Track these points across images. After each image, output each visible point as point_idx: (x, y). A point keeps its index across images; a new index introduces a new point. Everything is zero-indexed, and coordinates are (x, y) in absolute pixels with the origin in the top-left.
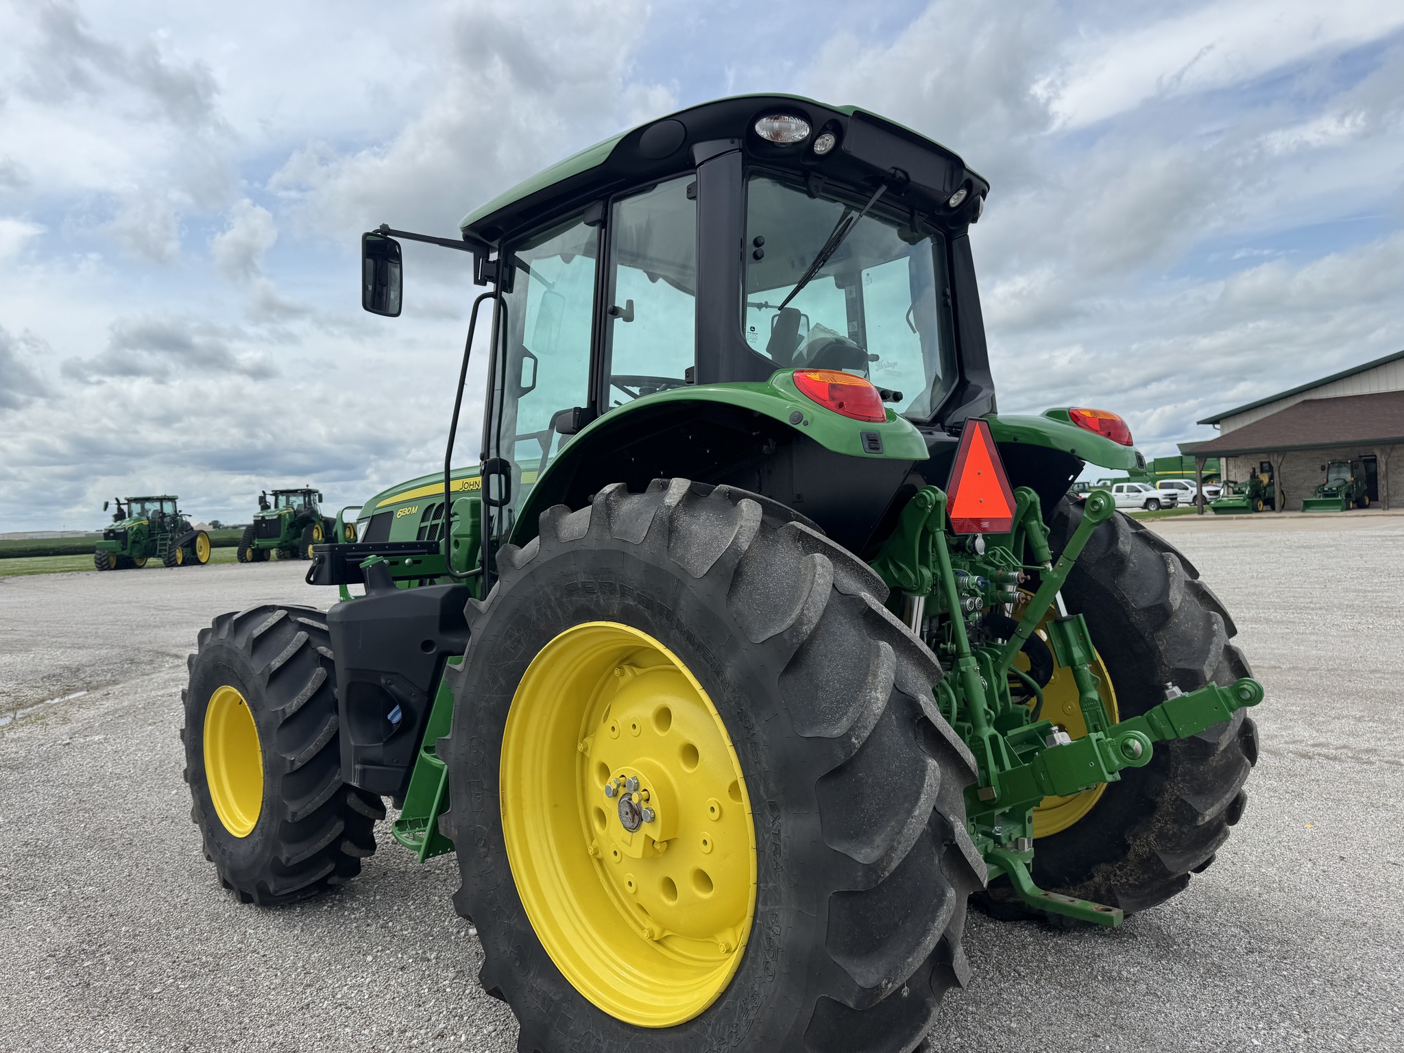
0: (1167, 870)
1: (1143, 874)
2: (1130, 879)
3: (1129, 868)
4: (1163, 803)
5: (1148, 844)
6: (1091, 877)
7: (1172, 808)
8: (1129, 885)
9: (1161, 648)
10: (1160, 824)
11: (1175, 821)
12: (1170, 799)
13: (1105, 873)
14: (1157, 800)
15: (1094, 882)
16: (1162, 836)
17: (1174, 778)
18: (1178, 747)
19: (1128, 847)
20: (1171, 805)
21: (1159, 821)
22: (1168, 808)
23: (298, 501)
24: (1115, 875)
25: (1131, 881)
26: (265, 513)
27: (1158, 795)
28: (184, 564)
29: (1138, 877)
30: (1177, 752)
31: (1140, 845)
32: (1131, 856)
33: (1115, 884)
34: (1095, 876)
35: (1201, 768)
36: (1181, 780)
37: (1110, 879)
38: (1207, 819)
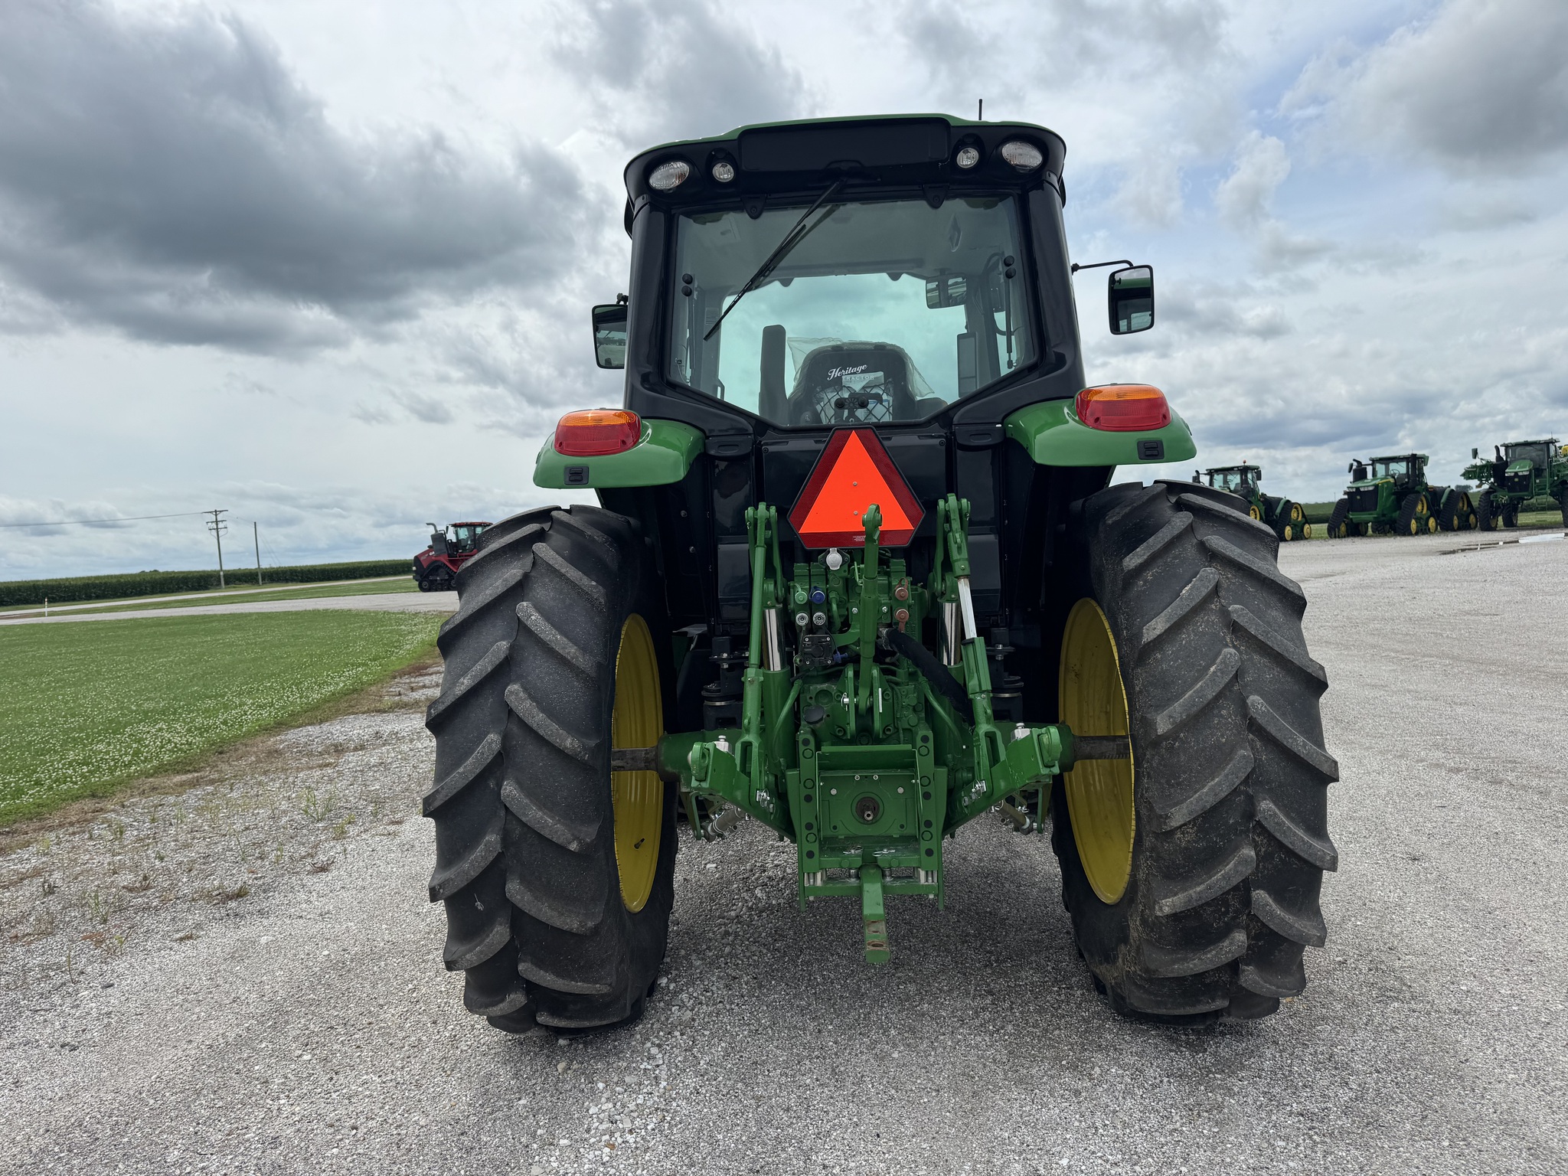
0: (1146, 963)
2: (1137, 968)
3: (1132, 954)
4: (1140, 881)
5: (1137, 929)
10: (1142, 908)
12: (1143, 878)
15: (1119, 964)
16: (1144, 922)
19: (1129, 928)
20: (1144, 885)
21: (1141, 902)
22: (1143, 888)
23: (1400, 468)
24: (1127, 960)
25: (1138, 971)
26: (1359, 484)
28: (1293, 539)
31: (1133, 929)
32: (1131, 939)
33: (1129, 971)
36: (1149, 856)
37: (1126, 964)
38: (1167, 910)
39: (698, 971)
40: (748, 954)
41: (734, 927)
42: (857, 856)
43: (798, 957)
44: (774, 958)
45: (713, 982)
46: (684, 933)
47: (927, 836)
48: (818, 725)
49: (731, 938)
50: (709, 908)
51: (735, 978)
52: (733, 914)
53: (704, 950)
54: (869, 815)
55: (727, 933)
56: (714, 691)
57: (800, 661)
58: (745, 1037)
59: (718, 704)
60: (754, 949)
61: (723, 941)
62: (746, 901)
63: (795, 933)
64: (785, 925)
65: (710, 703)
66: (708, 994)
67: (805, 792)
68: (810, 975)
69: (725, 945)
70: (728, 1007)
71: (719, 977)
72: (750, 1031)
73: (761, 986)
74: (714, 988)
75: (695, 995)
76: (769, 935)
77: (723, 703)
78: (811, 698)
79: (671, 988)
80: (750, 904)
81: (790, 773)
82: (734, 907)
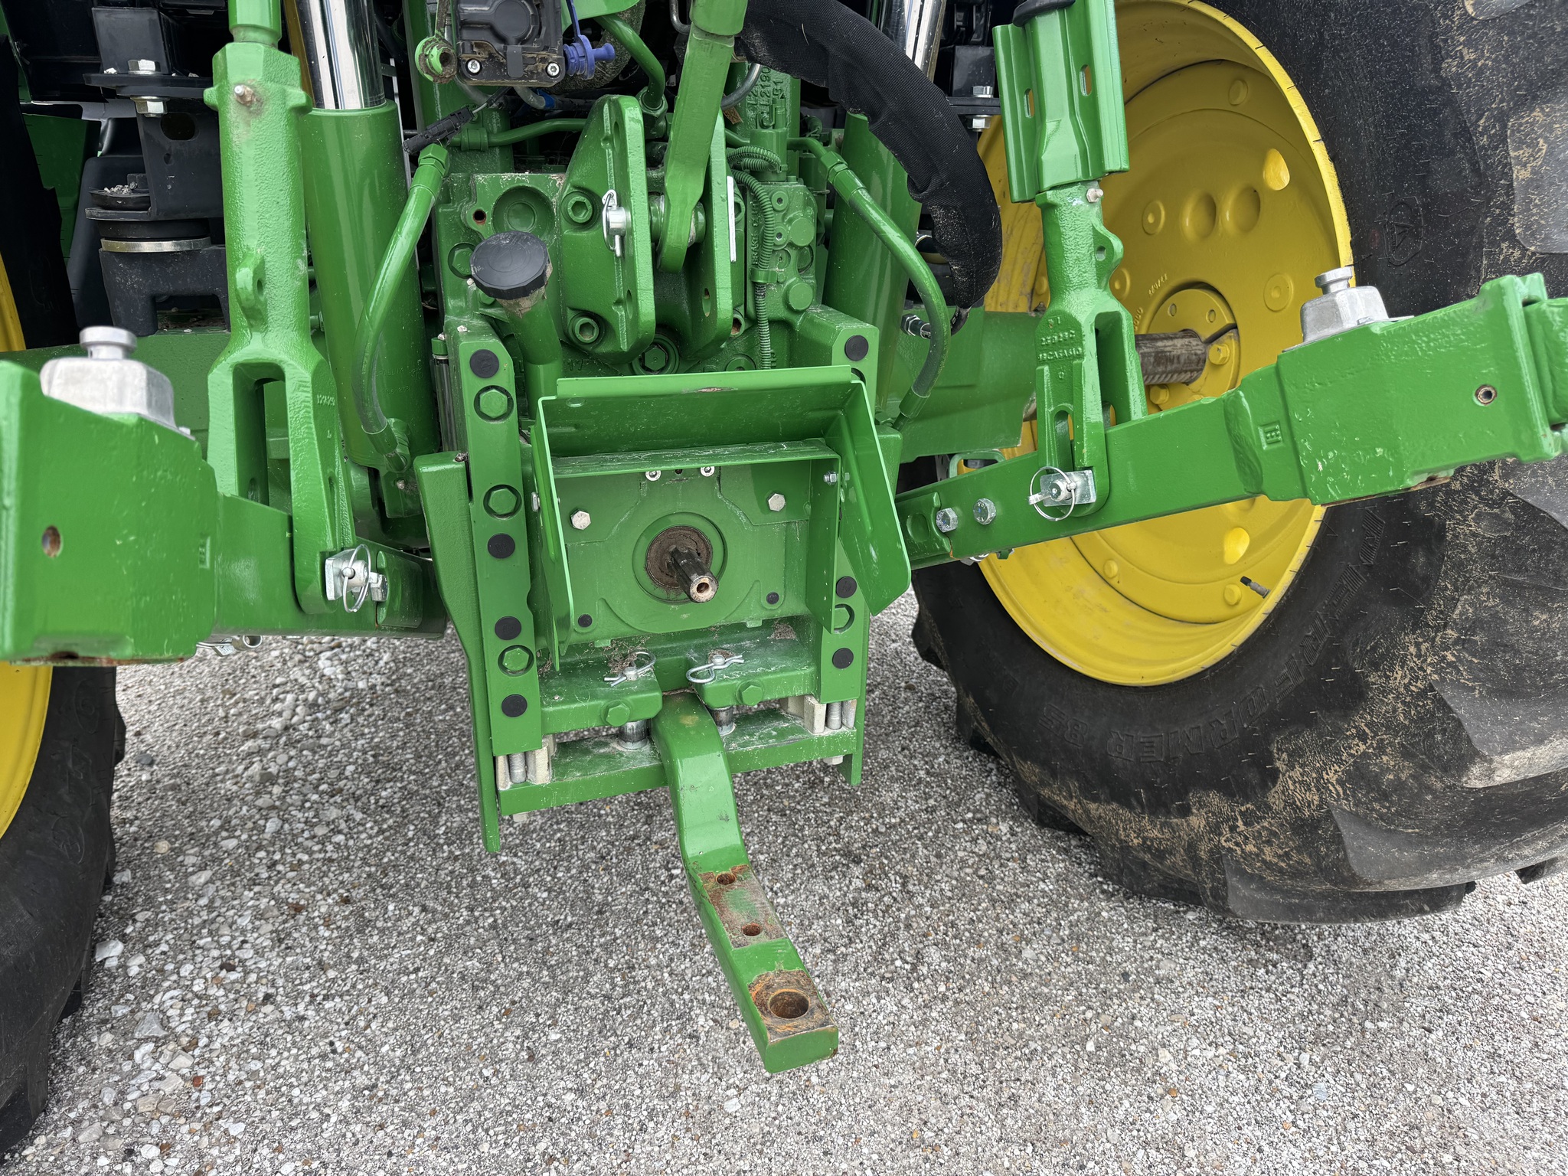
0: (1350, 869)
1: (1299, 852)
2: (1267, 850)
3: (1266, 824)
4: (1384, 692)
5: (1321, 787)
6: (1185, 812)
7: (1406, 714)
8: (1264, 861)
9: (1520, 174)
10: (1362, 747)
11: (1406, 753)
12: (1406, 687)
13: (1214, 814)
14: (1371, 679)
15: (1188, 825)
16: (1359, 776)
17: (1437, 628)
18: (1474, 535)
19: (1274, 775)
20: (1404, 703)
21: (1363, 737)
22: (1395, 710)
24: (1233, 829)
25: (1268, 854)
27: (1375, 666)
29: (1287, 854)
30: (1465, 551)
31: (1301, 782)
32: (1275, 798)
33: (1230, 850)
34: (1192, 814)
35: (1539, 618)
36: (1457, 642)
37: (1220, 834)
38: (1504, 775)
39: (203, 901)
40: (321, 831)
41: (282, 758)
42: (646, 685)
43: (435, 819)
44: (381, 831)
45: (243, 932)
46: (165, 789)
47: (839, 616)
48: (526, 304)
49: (277, 790)
50: (221, 713)
51: (298, 909)
52: (277, 723)
53: (216, 833)
54: (702, 587)
55: (268, 779)
56: (124, 205)
57: (445, 59)
58: (345, 1121)
59: (147, 247)
60: (333, 813)
61: (260, 802)
62: (302, 688)
63: (418, 757)
64: (393, 737)
65: (120, 246)
66: (234, 976)
67: (489, 527)
68: (472, 870)
69: (266, 812)
70: (288, 1013)
71: (260, 915)
72: (357, 1092)
73: (363, 925)
74: (247, 953)
75: (198, 986)
76: (364, 769)
77: (167, 246)
78: (479, 216)
79: (134, 971)
80: (311, 696)
81: (429, 469)
82: (278, 706)
